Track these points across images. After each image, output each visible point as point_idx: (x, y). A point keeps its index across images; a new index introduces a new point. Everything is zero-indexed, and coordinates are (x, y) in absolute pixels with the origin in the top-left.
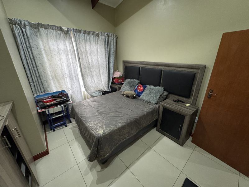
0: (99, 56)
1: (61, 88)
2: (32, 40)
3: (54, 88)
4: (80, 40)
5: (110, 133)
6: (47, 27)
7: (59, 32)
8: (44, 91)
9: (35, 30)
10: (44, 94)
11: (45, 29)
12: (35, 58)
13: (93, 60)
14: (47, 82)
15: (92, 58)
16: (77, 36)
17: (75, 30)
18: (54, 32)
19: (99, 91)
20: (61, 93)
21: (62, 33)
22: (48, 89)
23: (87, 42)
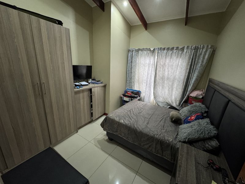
0: (178, 70)
1: (139, 88)
2: (134, 58)
3: (136, 88)
4: (162, 56)
5: (113, 119)
6: (142, 50)
7: (149, 52)
8: (131, 87)
9: (137, 52)
10: (130, 89)
11: (141, 51)
12: (132, 68)
13: (170, 73)
14: (133, 83)
15: (168, 71)
16: (161, 53)
17: (159, 49)
18: (145, 52)
19: (167, 103)
20: (138, 92)
21: (150, 53)
22: (133, 87)
23: (168, 57)
